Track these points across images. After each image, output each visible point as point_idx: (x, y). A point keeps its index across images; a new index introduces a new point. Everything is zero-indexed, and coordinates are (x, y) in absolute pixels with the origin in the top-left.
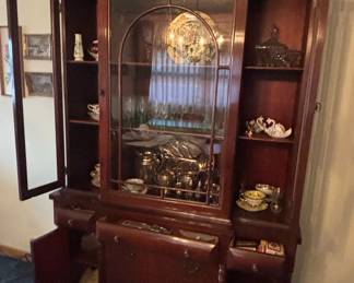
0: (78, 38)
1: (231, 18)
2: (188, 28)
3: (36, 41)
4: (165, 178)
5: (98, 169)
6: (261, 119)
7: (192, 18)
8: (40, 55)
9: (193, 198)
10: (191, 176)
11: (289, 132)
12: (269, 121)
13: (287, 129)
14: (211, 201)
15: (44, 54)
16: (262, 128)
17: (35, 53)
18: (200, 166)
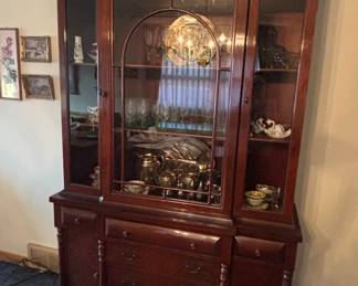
0: (78, 40)
1: (232, 22)
2: (189, 30)
3: (33, 44)
4: (166, 179)
5: (98, 172)
6: (261, 120)
7: (193, 20)
8: (38, 57)
9: (195, 198)
10: (192, 177)
11: (289, 132)
12: (269, 122)
13: (286, 130)
14: (212, 201)
15: (42, 56)
16: (261, 129)
17: (32, 56)
18: (201, 167)
